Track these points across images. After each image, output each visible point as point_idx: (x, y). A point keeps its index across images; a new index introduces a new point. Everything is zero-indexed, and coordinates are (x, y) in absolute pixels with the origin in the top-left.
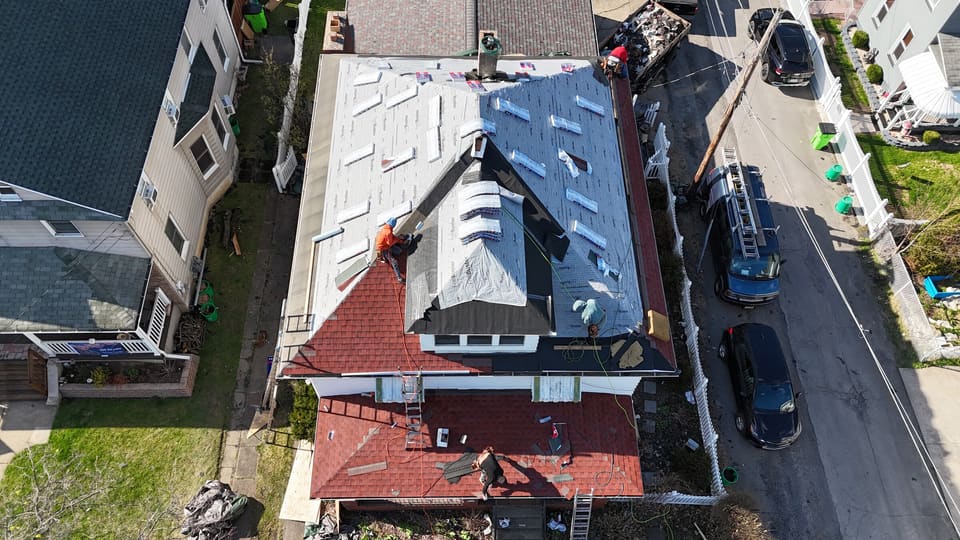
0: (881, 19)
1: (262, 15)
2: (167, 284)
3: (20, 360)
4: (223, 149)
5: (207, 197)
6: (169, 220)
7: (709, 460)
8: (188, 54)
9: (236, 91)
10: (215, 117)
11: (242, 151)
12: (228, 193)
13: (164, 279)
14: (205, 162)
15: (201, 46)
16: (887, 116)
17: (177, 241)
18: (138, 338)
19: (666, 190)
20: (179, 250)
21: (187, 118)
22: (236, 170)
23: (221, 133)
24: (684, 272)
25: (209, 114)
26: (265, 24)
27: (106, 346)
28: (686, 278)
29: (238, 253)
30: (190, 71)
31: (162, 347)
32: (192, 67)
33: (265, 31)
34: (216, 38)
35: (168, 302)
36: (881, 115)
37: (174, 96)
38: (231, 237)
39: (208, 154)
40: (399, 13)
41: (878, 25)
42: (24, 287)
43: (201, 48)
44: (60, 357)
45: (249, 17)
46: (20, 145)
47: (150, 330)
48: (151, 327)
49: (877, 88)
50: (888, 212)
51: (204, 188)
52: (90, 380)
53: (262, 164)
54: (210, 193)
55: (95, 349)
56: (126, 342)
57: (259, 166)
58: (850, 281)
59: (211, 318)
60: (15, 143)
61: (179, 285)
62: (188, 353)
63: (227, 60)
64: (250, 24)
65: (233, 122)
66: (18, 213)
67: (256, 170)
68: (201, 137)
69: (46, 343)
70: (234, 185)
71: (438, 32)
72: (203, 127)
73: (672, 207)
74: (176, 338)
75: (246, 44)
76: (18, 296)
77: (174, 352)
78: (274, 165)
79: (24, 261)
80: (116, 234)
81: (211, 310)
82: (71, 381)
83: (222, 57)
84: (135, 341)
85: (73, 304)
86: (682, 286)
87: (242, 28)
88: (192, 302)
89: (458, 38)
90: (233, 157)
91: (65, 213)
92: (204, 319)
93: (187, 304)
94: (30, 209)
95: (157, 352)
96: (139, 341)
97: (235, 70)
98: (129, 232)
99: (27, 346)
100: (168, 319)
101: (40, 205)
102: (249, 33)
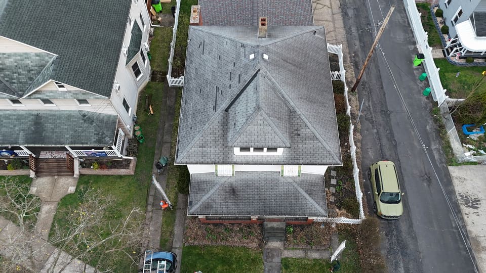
0: (449, 4)
1: (160, 4)
2: (123, 126)
3: (62, 158)
4: (145, 67)
5: (138, 88)
6: (124, 99)
7: (359, 204)
8: (130, 25)
9: (149, 40)
10: (142, 53)
11: (152, 67)
12: (147, 87)
13: (122, 124)
14: (137, 72)
15: (135, 21)
16: (450, 50)
17: (127, 108)
18: (112, 149)
19: (344, 85)
20: (128, 112)
21: (131, 54)
22: (150, 76)
23: (144, 59)
24: (351, 122)
25: (139, 52)
26: (161, 9)
27: (99, 152)
28: (351, 125)
29: (152, 113)
30: (131, 33)
31: (121, 153)
32: (132, 31)
33: (161, 12)
34: (141, 16)
35: (124, 134)
36: (447, 50)
37: (126, 45)
38: (149, 106)
39: (139, 69)
41: (447, 6)
42: (66, 127)
44: (80, 157)
45: (154, 5)
46: (67, 68)
47: (117, 146)
48: (117, 144)
49: (446, 37)
50: (446, 95)
51: (136, 83)
52: (92, 167)
53: (161, 73)
54: (139, 86)
55: (95, 153)
56: (107, 151)
57: (160, 74)
59: (141, 141)
60: (65, 67)
61: (128, 126)
62: (132, 156)
63: (145, 26)
64: (154, 9)
65: (148, 54)
66: (66, 96)
67: (159, 76)
68: (136, 62)
69: (74, 151)
70: (149, 83)
71: (240, 13)
72: (138, 58)
73: (346, 93)
74: (127, 150)
75: (153, 18)
76: (64, 130)
77: (126, 156)
78: (167, 74)
80: (104, 105)
81: (142, 138)
82: (83, 167)
83: (143, 24)
84: (111, 151)
85: (87, 134)
86: (349, 128)
87: (151, 10)
88: (134, 134)
89: (250, 16)
90: (149, 70)
91: (85, 96)
92: (139, 142)
93: (131, 135)
94: (71, 94)
95: (120, 156)
96: (112, 151)
97: (148, 30)
98: (111, 104)
99: (65, 152)
100: (123, 141)
101: (75, 92)
102: (153, 13)
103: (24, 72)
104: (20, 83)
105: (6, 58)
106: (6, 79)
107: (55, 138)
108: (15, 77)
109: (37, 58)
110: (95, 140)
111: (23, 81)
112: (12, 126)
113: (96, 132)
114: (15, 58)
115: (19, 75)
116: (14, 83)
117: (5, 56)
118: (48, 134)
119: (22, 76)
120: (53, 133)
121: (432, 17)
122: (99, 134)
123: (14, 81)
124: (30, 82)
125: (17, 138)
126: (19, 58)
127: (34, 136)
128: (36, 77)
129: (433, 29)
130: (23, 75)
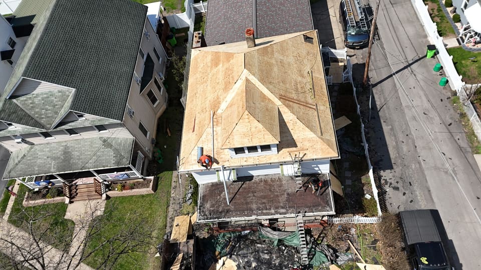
1: (174, 39)
2: (142, 149)
3: (91, 184)
4: (160, 95)
5: (156, 115)
6: (140, 123)
8: (143, 58)
9: (166, 71)
10: (156, 82)
11: (169, 94)
12: (165, 112)
13: (141, 147)
14: (154, 100)
15: (148, 55)
16: (464, 37)
17: (145, 132)
19: (352, 86)
20: (146, 136)
22: (167, 103)
23: (159, 88)
24: (361, 121)
25: (153, 80)
26: (176, 42)
27: (121, 175)
29: (170, 135)
30: (145, 64)
31: (142, 174)
32: (145, 62)
33: (176, 45)
34: (155, 50)
35: (143, 156)
36: (461, 38)
37: (138, 75)
38: (166, 129)
39: (154, 96)
40: (226, 28)
42: (90, 153)
43: (148, 56)
45: (169, 41)
46: (83, 98)
48: (137, 166)
49: (458, 25)
50: (463, 82)
51: (155, 111)
52: (116, 189)
54: (157, 113)
55: (118, 177)
56: (128, 172)
58: (447, 116)
59: (160, 162)
60: (82, 98)
61: (147, 149)
62: (153, 176)
63: (161, 59)
64: (170, 44)
65: (164, 83)
66: (85, 124)
67: (175, 102)
68: (151, 90)
69: (100, 175)
70: (167, 109)
71: (242, 33)
72: (151, 86)
73: (355, 93)
74: (147, 170)
75: (169, 52)
77: (146, 176)
78: (181, 98)
79: (89, 143)
81: (160, 158)
82: (109, 190)
83: (159, 58)
85: (107, 157)
86: (361, 127)
87: (167, 45)
88: (153, 156)
90: (166, 98)
91: (101, 122)
92: (158, 162)
93: (151, 156)
94: (89, 122)
95: (140, 176)
96: (132, 172)
97: (164, 62)
100: (144, 163)
101: (92, 120)
102: (170, 47)
103: (50, 108)
104: (48, 117)
105: (35, 97)
106: (36, 116)
107: (80, 164)
108: (43, 113)
109: (60, 94)
110: (114, 162)
111: (50, 115)
112: (46, 158)
113: (114, 155)
114: (42, 96)
115: (46, 110)
116: (43, 118)
117: (34, 96)
118: (74, 161)
119: (49, 112)
120: (79, 159)
121: (442, 9)
122: (117, 156)
123: (42, 116)
124: (56, 116)
125: (50, 168)
126: (45, 96)
127: (64, 164)
128: (60, 111)
129: (444, 19)
130: (49, 110)
